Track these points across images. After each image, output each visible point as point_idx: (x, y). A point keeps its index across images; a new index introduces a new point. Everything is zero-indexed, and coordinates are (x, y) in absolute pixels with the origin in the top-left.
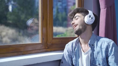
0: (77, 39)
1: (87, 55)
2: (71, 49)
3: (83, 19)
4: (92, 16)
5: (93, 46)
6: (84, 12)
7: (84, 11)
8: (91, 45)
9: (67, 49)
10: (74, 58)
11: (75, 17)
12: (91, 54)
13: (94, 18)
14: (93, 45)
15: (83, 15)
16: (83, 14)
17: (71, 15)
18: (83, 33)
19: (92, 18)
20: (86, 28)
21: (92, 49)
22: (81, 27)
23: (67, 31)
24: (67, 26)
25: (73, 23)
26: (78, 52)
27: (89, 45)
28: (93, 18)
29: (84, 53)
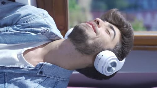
0: (57, 36)
1: (18, 60)
2: (32, 22)
3: (107, 47)
4: (114, 69)
5: (38, 74)
6: (122, 48)
7: (126, 50)
8: (40, 69)
9: (33, 14)
10: (12, 30)
11: (112, 28)
12: (19, 68)
13: (109, 74)
14: (41, 73)
15: (116, 46)
16: (120, 46)
17: (115, 17)
18: (74, 47)
19: (109, 69)
20: (88, 54)
21: (32, 71)
22: (90, 42)
23: (83, 10)
24: (95, 10)
25: (100, 24)
26: (26, 39)
27: (42, 65)
28: (110, 72)
29: (23, 52)
